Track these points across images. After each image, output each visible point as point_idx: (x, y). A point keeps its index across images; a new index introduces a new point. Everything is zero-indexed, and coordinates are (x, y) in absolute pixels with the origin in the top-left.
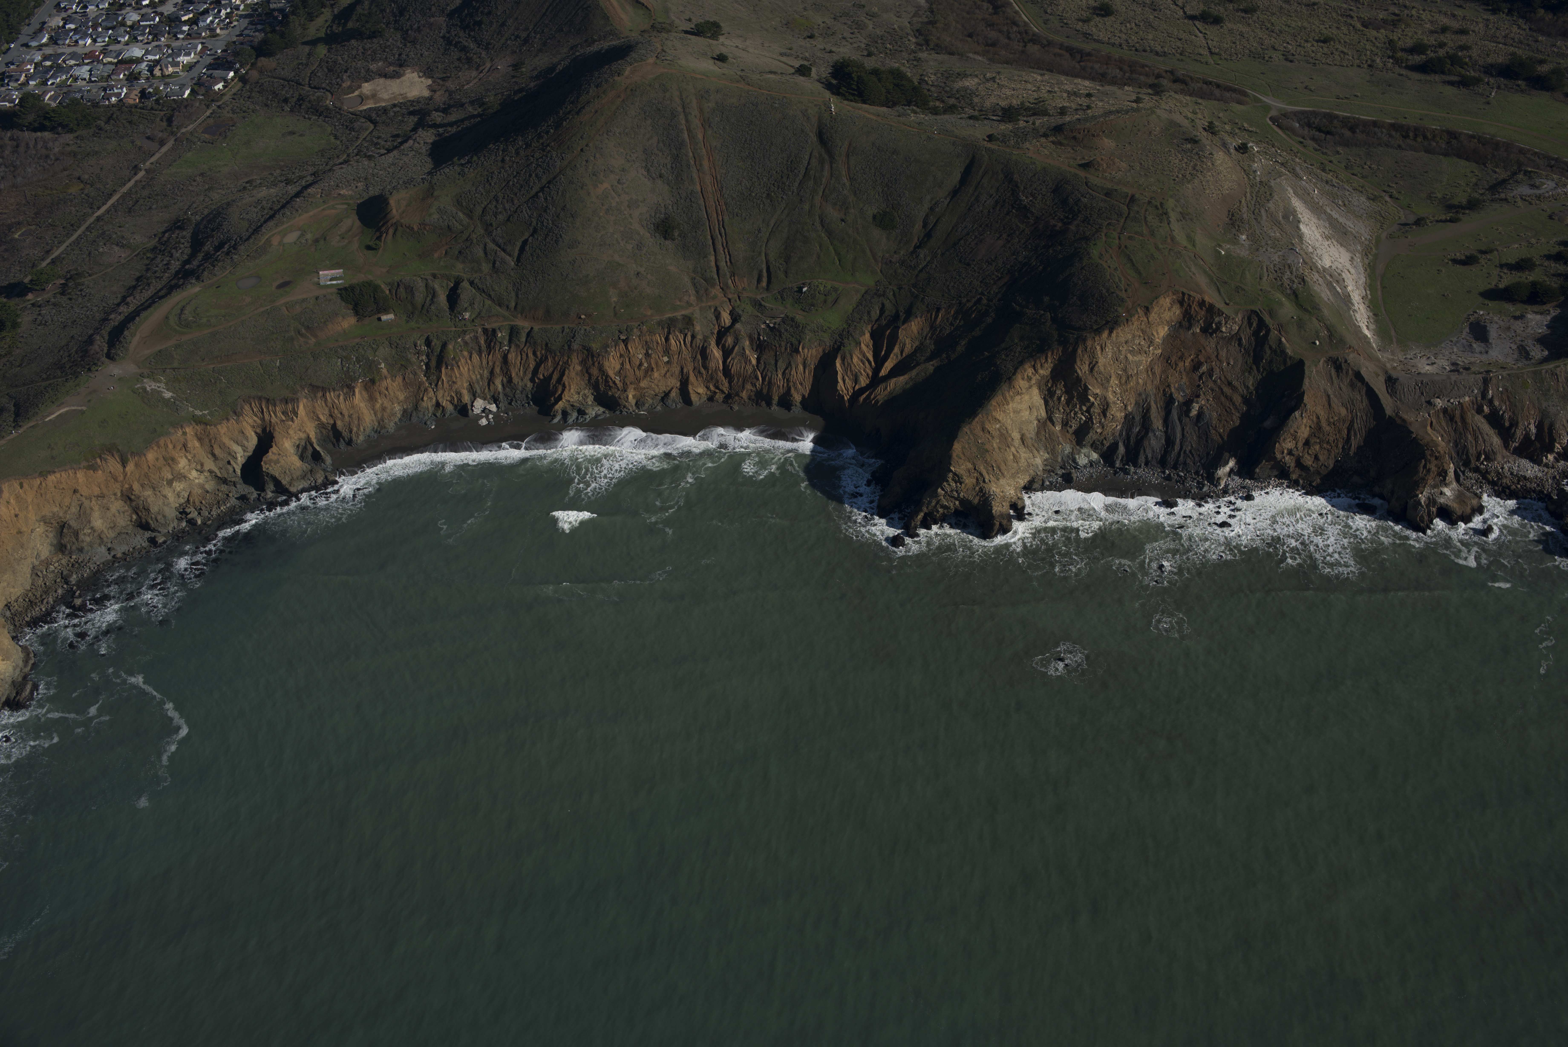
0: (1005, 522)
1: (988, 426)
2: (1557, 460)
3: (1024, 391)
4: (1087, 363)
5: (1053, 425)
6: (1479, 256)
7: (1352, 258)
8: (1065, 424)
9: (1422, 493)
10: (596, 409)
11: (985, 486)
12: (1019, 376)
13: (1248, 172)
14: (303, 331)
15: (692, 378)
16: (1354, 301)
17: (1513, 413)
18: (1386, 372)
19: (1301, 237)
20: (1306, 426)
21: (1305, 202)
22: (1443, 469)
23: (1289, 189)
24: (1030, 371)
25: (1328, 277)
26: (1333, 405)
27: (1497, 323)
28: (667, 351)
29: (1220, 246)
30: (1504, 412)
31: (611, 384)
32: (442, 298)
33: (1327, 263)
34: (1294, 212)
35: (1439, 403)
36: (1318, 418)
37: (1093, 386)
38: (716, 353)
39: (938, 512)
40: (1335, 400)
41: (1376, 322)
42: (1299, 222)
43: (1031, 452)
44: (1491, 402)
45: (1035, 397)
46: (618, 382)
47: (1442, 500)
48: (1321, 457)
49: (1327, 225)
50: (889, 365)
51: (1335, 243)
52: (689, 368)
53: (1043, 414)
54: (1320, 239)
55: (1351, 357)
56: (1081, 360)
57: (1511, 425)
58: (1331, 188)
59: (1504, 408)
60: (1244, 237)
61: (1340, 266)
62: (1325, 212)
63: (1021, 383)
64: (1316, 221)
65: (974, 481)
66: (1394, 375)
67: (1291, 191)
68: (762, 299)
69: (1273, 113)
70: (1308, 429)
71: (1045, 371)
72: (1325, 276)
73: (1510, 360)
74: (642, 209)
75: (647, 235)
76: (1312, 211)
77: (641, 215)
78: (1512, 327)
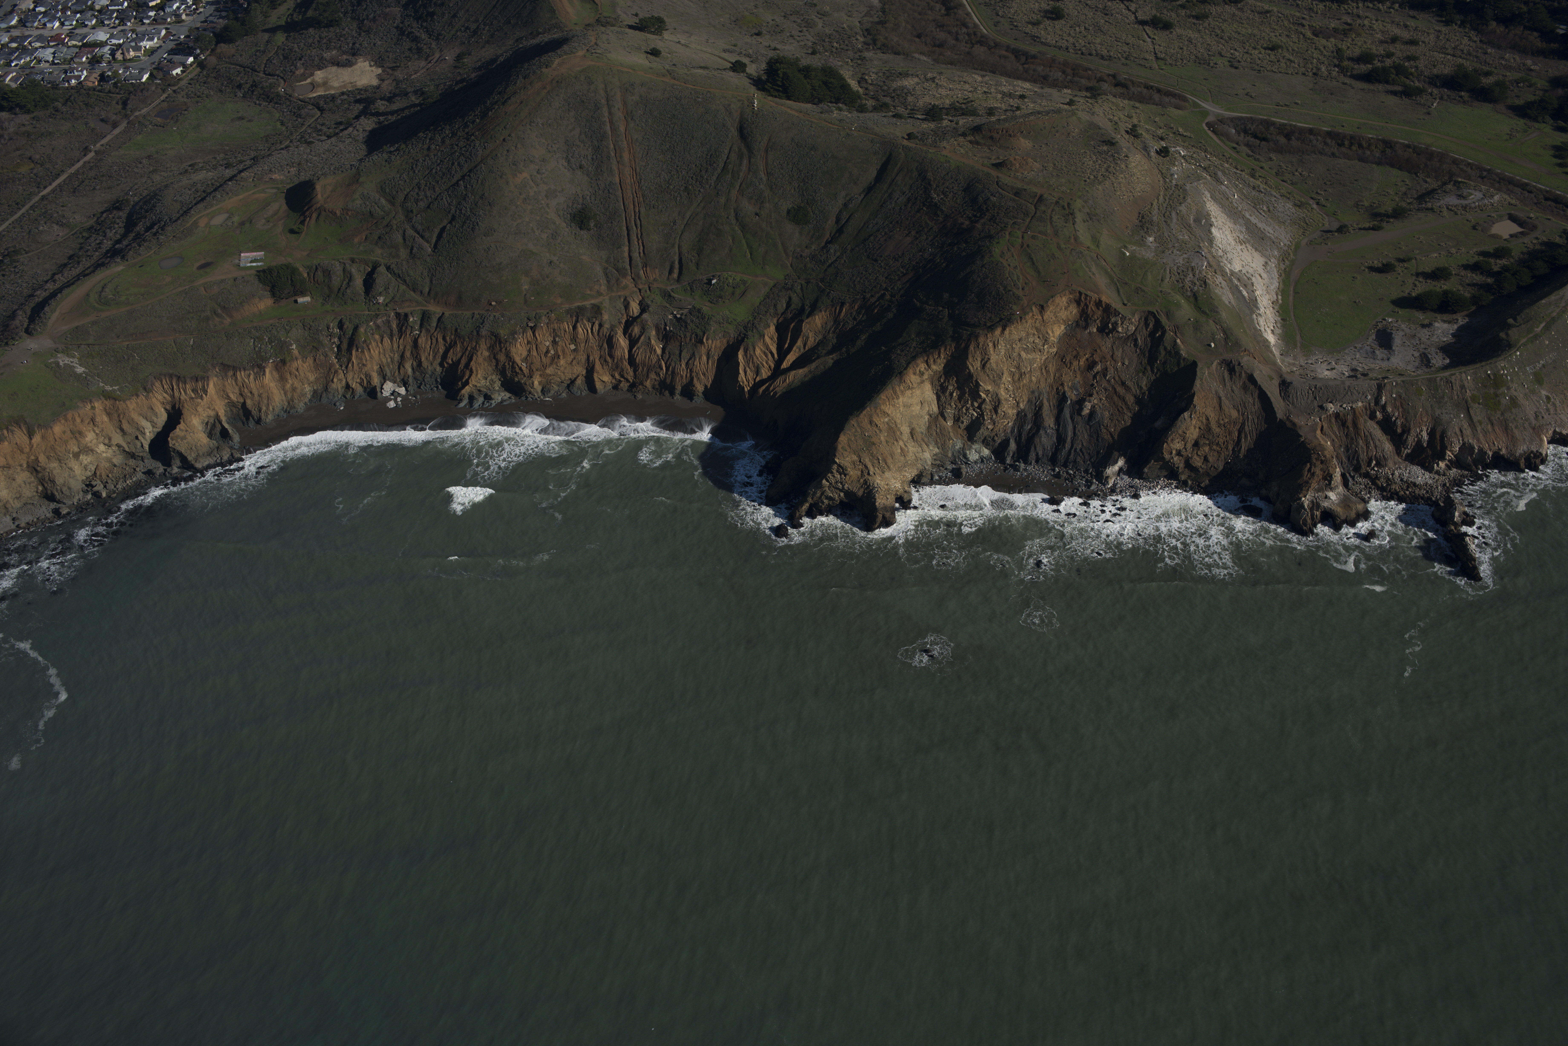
0: (888, 515)
1: (876, 419)
2: (1449, 467)
3: (915, 385)
4: (979, 359)
5: (945, 420)
6: (1396, 264)
7: (1266, 263)
8: (957, 420)
9: (1305, 496)
10: (503, 394)
11: (870, 478)
12: (910, 371)
13: (1165, 175)
14: (219, 311)
15: (598, 366)
16: (1261, 305)
17: (1406, 419)
18: (1281, 376)
19: (1211, 241)
20: (1195, 427)
21: (1222, 206)
22: (1328, 473)
23: (1206, 193)
24: (922, 366)
25: (1236, 282)
26: (1224, 407)
27: (1403, 330)
29: (1125, 247)
31: (517, 370)
32: (359, 282)
33: (1237, 267)
34: (1208, 216)
35: (1331, 408)
36: (1207, 419)
37: (985, 383)
38: (622, 342)
39: (823, 503)
40: (1227, 402)
41: (1283, 326)
42: (1211, 225)
43: (920, 446)
44: (1384, 408)
45: (928, 392)
46: (524, 368)
47: (1326, 504)
48: (1210, 459)
49: (1244, 230)
50: (791, 358)
51: (1250, 247)
52: (595, 356)
53: (935, 409)
54: (1233, 243)
55: (1245, 360)
56: (973, 357)
57: (1404, 432)
58: (1257, 194)
59: (1396, 414)
60: (1151, 239)
61: (1251, 271)
62: (1244, 217)
63: (912, 378)
64: (1231, 225)
65: (859, 473)
66: (1288, 379)
68: (672, 290)
69: (1211, 119)
70: (1197, 430)
71: (938, 367)
72: (1231, 280)
73: (1411, 367)
74: (560, 199)
75: (563, 224)
76: (1229, 216)
77: (559, 205)
78: (1418, 335)
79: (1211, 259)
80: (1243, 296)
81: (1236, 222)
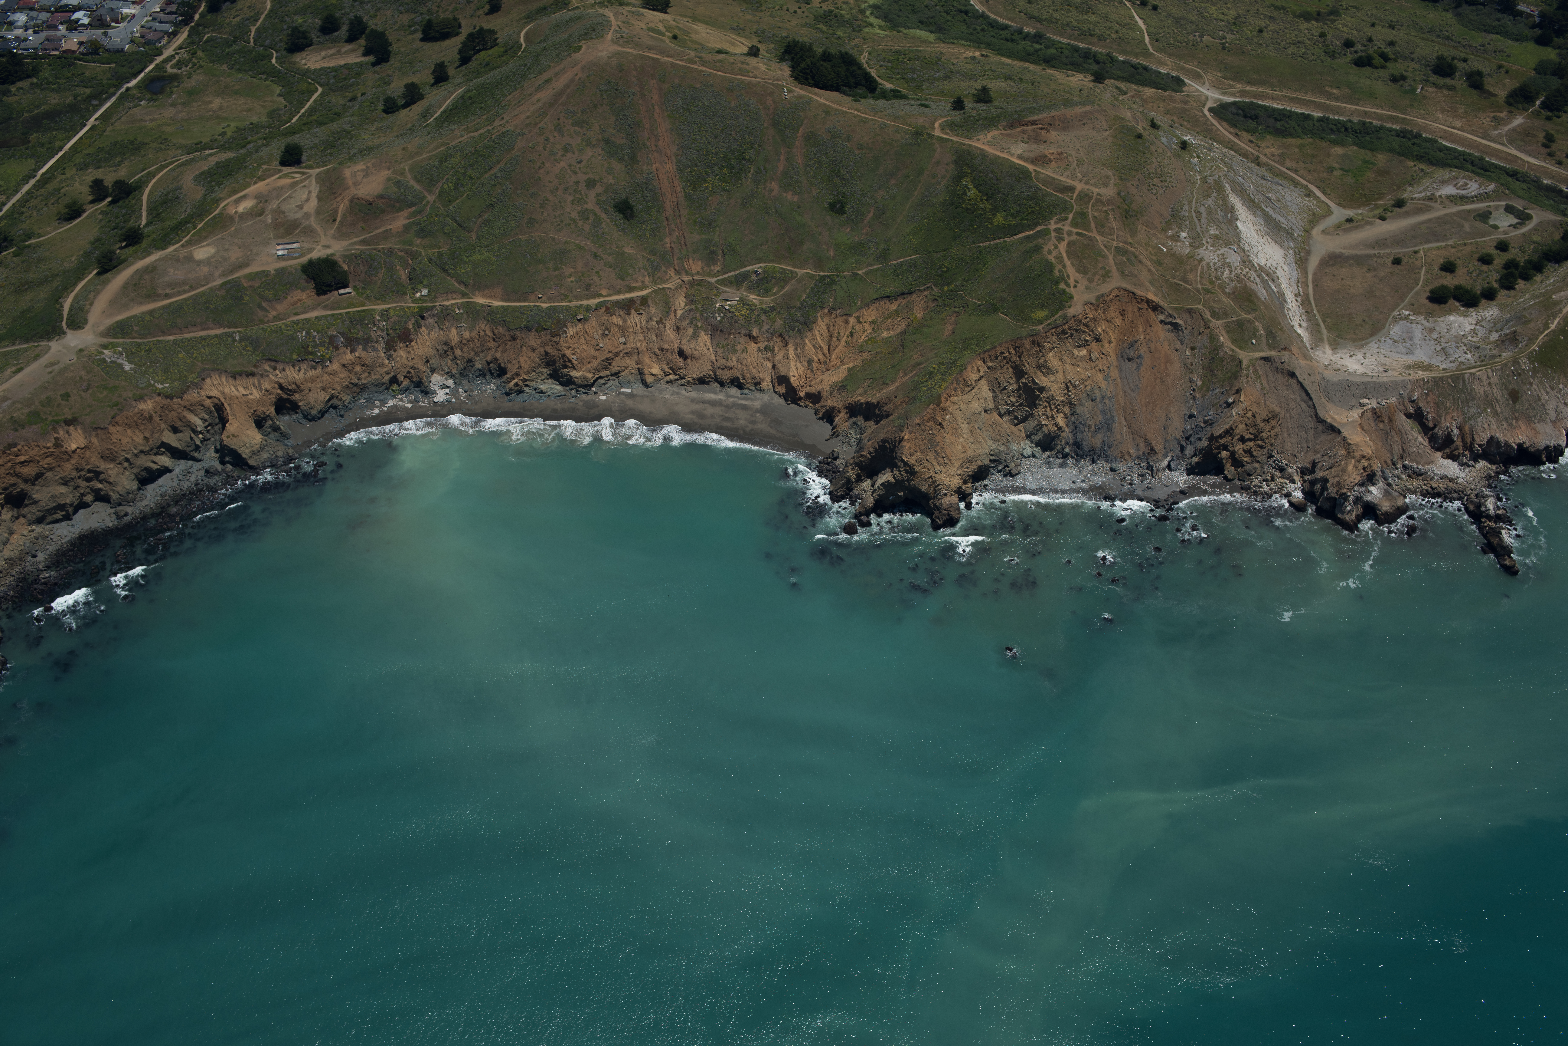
1: (939, 418)
2: (1476, 460)
3: (973, 383)
5: (1000, 416)
7: (1286, 255)
10: (552, 387)
11: (935, 475)
12: (969, 368)
13: (1188, 169)
14: (264, 304)
15: (647, 359)
16: (1288, 300)
17: (1438, 414)
18: (1320, 373)
19: (1238, 235)
20: (1241, 423)
21: (1242, 199)
22: (1371, 469)
23: (1227, 185)
24: (980, 363)
25: (1264, 275)
27: (1422, 324)
28: (623, 333)
29: (1162, 243)
30: (1428, 413)
31: (567, 362)
32: (401, 273)
33: (1262, 260)
34: (1232, 209)
35: (1369, 404)
37: (1040, 380)
38: (671, 336)
41: (1308, 320)
42: (1236, 219)
44: (1416, 403)
45: (985, 389)
46: (573, 361)
47: (1368, 498)
48: (1255, 454)
49: (1262, 222)
51: (1270, 240)
52: (644, 349)
53: (991, 404)
54: (1256, 236)
55: (1287, 357)
56: (1028, 354)
57: (1435, 425)
59: (1428, 408)
60: (1183, 235)
61: (1274, 264)
63: (970, 376)
64: (1252, 218)
65: (925, 471)
66: (1326, 374)
67: (1230, 188)
68: (717, 282)
69: (1210, 104)
70: (1243, 425)
71: (993, 364)
73: (1434, 362)
74: (599, 189)
75: (604, 216)
76: (1249, 208)
77: (598, 195)
78: (1437, 328)
79: (1242, 255)
80: (1273, 291)
81: (1255, 215)
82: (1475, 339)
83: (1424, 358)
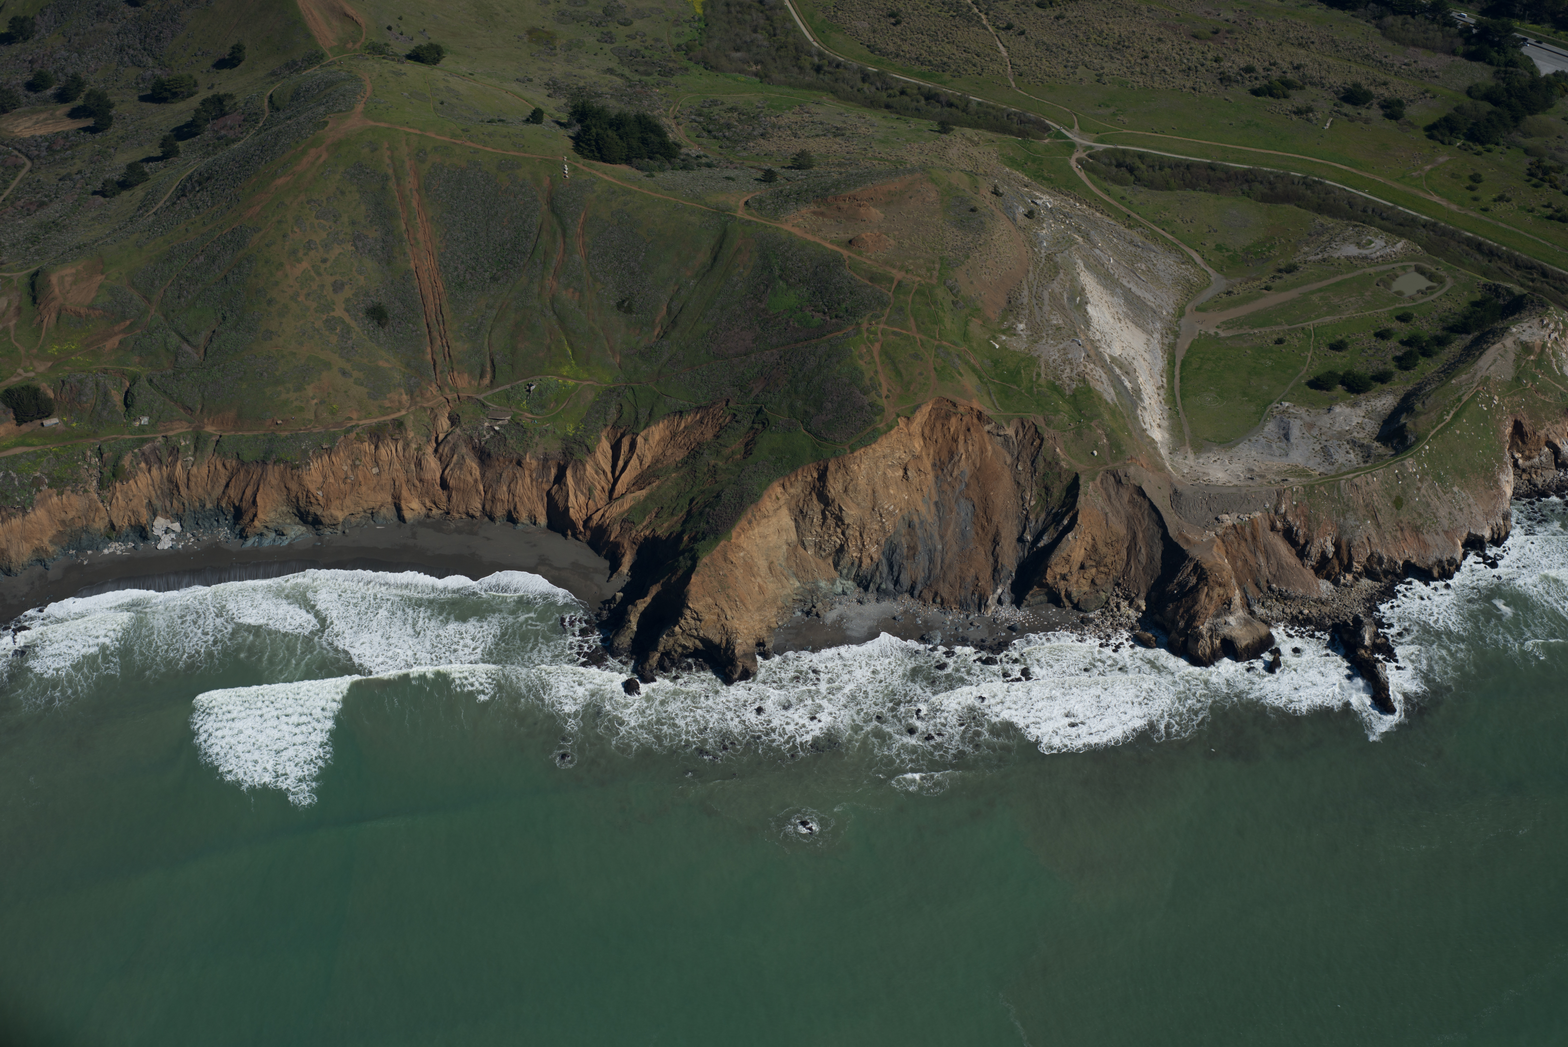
0: (748, 664)
1: (731, 556)
2: (1356, 579)
3: (771, 513)
4: (841, 481)
5: (805, 549)
7: (1148, 340)
8: (819, 547)
9: (1203, 624)
10: (296, 528)
11: (727, 623)
12: (766, 497)
13: (1033, 242)
15: (405, 493)
16: (1145, 396)
17: (1309, 529)
18: (1172, 485)
19: (1087, 322)
20: (1080, 548)
21: (1098, 276)
22: (1227, 597)
23: (1079, 261)
24: (779, 490)
25: (1117, 371)
26: (1110, 524)
27: (1301, 418)
28: (376, 463)
29: (995, 339)
30: (1298, 528)
31: (313, 500)
32: (117, 399)
33: (1116, 351)
34: (1082, 291)
35: (1228, 520)
36: (1094, 539)
37: (848, 507)
38: (432, 465)
39: (676, 651)
40: (1114, 519)
41: (1170, 416)
42: (1087, 303)
43: (780, 581)
44: (1284, 517)
45: (786, 519)
46: (320, 498)
47: (1225, 631)
48: (1098, 581)
49: (1122, 302)
50: (626, 478)
51: (1130, 324)
52: (402, 481)
53: (793, 536)
54: (1112, 321)
55: (1132, 471)
56: (835, 478)
57: (1307, 543)
58: (1134, 249)
59: (1298, 523)
60: (1021, 326)
61: (1132, 353)
62: (1121, 286)
63: (767, 504)
64: (1108, 298)
65: (715, 617)
66: (1180, 488)
67: (1082, 265)
68: (485, 398)
69: (1078, 153)
70: (1083, 551)
71: (795, 490)
72: (1111, 370)
73: (1312, 464)
74: (348, 292)
75: (353, 324)
76: (1105, 287)
77: (347, 300)
78: (1318, 423)
79: (1089, 347)
80: (1125, 387)
81: (1113, 294)
82: (1362, 435)
83: (1300, 460)
